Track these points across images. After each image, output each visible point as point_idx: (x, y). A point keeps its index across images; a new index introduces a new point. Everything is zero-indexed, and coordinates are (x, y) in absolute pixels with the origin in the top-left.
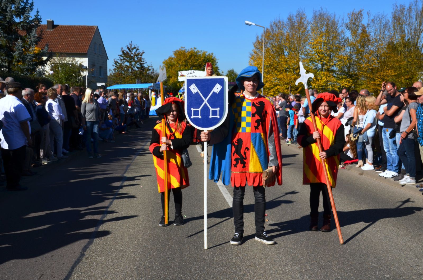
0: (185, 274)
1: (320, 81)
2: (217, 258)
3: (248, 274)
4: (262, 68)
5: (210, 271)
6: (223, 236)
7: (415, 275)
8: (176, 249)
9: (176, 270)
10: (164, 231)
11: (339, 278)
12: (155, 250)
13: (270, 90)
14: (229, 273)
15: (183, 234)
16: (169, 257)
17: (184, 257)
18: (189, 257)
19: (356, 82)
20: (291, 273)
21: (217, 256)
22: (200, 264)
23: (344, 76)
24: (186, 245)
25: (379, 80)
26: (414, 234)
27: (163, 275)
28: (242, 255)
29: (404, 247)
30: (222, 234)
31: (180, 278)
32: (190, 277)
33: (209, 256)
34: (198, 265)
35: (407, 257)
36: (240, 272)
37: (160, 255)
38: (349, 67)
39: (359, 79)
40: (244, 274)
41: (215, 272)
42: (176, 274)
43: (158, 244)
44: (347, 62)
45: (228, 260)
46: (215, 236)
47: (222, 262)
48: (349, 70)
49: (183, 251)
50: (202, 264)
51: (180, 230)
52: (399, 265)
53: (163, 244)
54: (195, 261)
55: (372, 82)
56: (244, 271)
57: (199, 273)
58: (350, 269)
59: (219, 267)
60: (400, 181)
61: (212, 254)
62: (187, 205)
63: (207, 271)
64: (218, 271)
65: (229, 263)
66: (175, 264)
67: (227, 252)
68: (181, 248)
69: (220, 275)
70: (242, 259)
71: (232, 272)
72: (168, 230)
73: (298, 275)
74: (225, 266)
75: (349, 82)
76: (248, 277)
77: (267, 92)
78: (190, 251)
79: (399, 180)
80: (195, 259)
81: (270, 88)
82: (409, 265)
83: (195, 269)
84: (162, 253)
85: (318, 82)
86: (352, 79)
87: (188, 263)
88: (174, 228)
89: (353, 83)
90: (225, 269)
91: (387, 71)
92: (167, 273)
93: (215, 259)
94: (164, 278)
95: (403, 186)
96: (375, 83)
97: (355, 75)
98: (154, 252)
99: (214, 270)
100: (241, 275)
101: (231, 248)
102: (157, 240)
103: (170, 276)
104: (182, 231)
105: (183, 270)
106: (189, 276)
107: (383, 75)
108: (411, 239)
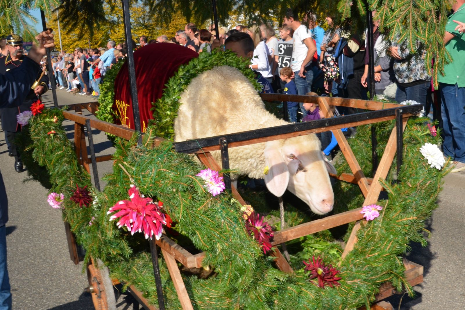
1: (118, 33)
2: (21, 246)
3: (61, 260)
4: (57, 25)
5: (14, 266)
6: (28, 216)
13: (69, 46)
14: (37, 264)
19: (152, 32)
21: (21, 243)
23: (140, 28)
25: (173, 28)
28: (52, 236)
30: (26, 214)
33: (11, 246)
36: (51, 259)
38: (144, 18)
39: (154, 29)
40: (55, 262)
41: (20, 266)
44: (141, 13)
45: (36, 246)
46: (18, 218)
47: (28, 251)
48: (144, 22)
55: (167, 31)
56: (56, 256)
59: (24, 259)
61: (15, 243)
64: (24, 264)
65: (37, 250)
67: (33, 237)
69: (26, 268)
70: (52, 241)
71: (41, 262)
74: (32, 255)
75: (146, 33)
76: (60, 264)
77: (66, 48)
81: (69, 45)
85: (116, 35)
86: (148, 30)
89: (150, 33)
90: (32, 259)
91: (179, 20)
93: (20, 248)
96: (169, 31)
97: (151, 25)
99: (18, 263)
100: (52, 263)
101: (39, 230)
107: (176, 24)
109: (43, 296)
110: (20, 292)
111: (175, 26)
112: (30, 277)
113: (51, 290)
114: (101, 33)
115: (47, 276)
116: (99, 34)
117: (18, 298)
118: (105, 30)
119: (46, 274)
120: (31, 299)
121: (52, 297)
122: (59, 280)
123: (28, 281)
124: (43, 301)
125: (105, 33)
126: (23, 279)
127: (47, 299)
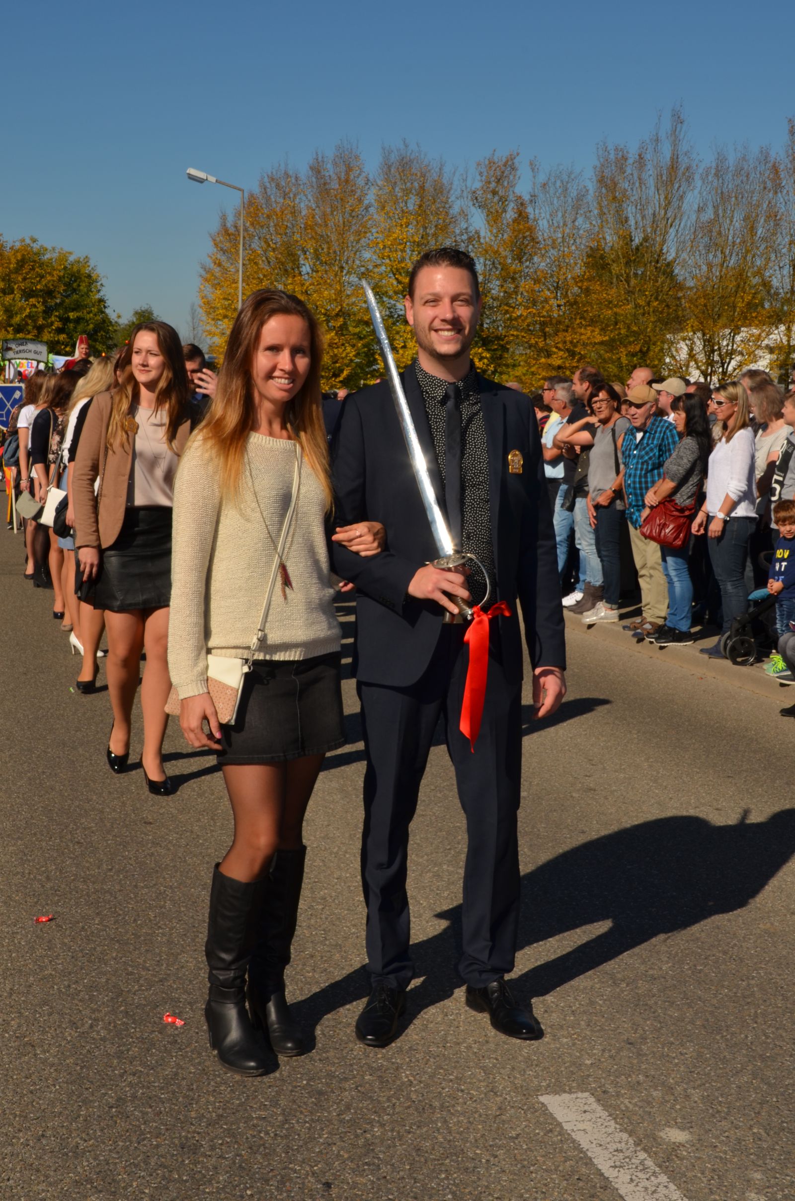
0: (89, 801)
1: (401, 352)
7: (579, 790)
8: (59, 757)
9: (66, 794)
10: (19, 722)
11: (424, 801)
12: (7, 759)
14: (186, 797)
15: (68, 729)
16: (44, 772)
17: (80, 771)
18: (92, 771)
19: (501, 357)
20: (324, 793)
22: (120, 783)
24: (80, 750)
25: (561, 353)
26: (594, 722)
27: (40, 802)
29: (567, 745)
31: (78, 807)
32: (100, 804)
34: (115, 784)
35: (570, 763)
36: (213, 794)
37: (23, 768)
39: (507, 349)
42: (70, 802)
43: (10, 748)
49: (75, 759)
50: (124, 782)
51: (59, 719)
52: (551, 776)
53: (25, 748)
54: (107, 778)
55: (543, 360)
57: (119, 797)
58: (447, 785)
60: (585, 613)
62: (63, 669)
63: (138, 794)
66: (61, 783)
68: (68, 754)
71: (194, 795)
72: (29, 721)
73: (339, 796)
78: (91, 760)
79: (581, 613)
80: (105, 774)
82: (571, 775)
83: (110, 792)
84: (26, 764)
86: (488, 350)
87: (91, 780)
88: (43, 716)
89: (493, 360)
91: (582, 330)
92: (48, 799)
94: (42, 807)
95: (590, 626)
96: (550, 361)
97: (499, 338)
98: (6, 763)
100: (214, 799)
102: (8, 739)
103: (56, 803)
104: (64, 723)
105: (82, 794)
106: (97, 803)
107: (571, 342)
108: (585, 731)
109: (198, 835)
110: (158, 826)
111: (569, 345)
112: (174, 811)
113: (212, 831)
114: (353, 346)
115: (205, 813)
116: (349, 349)
117: (156, 833)
118: (365, 337)
119: (204, 811)
120: (178, 836)
121: (213, 839)
122: (227, 820)
123: (170, 816)
124: (198, 841)
125: (364, 346)
126: (161, 812)
127: (205, 840)
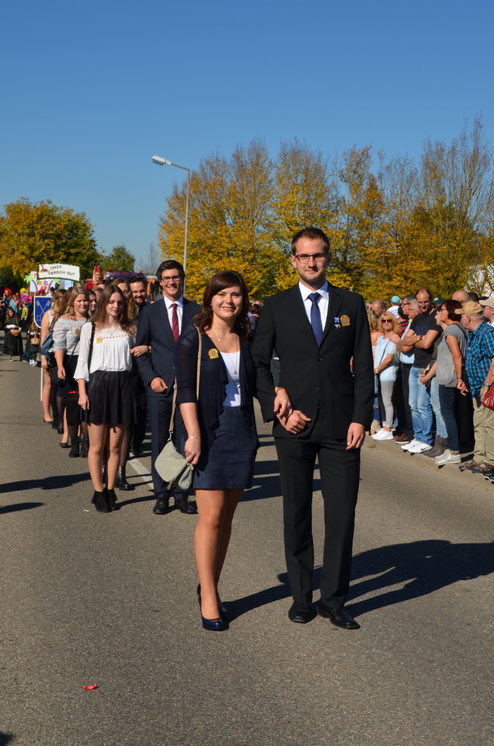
1: (292, 276)
4: (182, 248)
13: (198, 290)
19: (358, 280)
23: (336, 270)
25: (399, 278)
38: (346, 252)
39: (363, 275)
44: (343, 242)
48: (345, 259)
55: (387, 282)
60: (436, 457)
75: (345, 281)
77: (192, 292)
81: (198, 287)
85: (288, 279)
86: (350, 275)
89: (353, 281)
91: (413, 263)
96: (391, 283)
97: (356, 268)
107: (406, 270)
111: (404, 272)
114: (260, 272)
116: (257, 274)
118: (268, 266)
125: (268, 272)
